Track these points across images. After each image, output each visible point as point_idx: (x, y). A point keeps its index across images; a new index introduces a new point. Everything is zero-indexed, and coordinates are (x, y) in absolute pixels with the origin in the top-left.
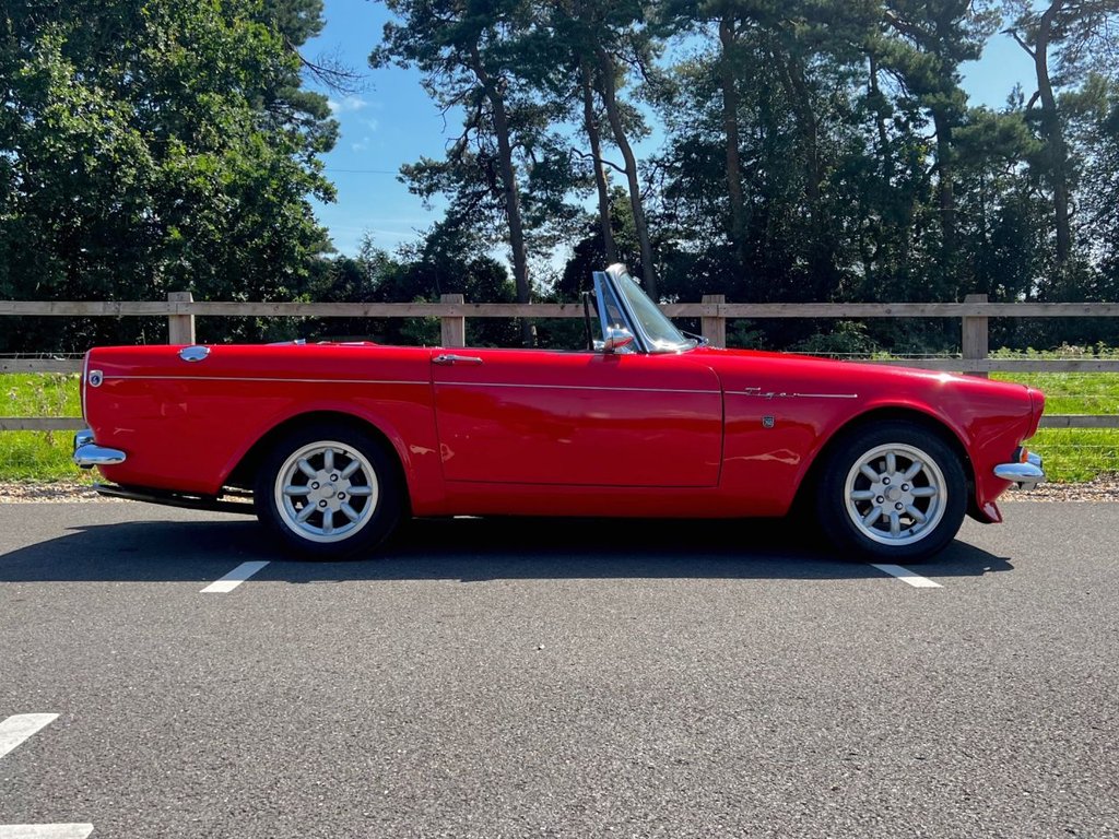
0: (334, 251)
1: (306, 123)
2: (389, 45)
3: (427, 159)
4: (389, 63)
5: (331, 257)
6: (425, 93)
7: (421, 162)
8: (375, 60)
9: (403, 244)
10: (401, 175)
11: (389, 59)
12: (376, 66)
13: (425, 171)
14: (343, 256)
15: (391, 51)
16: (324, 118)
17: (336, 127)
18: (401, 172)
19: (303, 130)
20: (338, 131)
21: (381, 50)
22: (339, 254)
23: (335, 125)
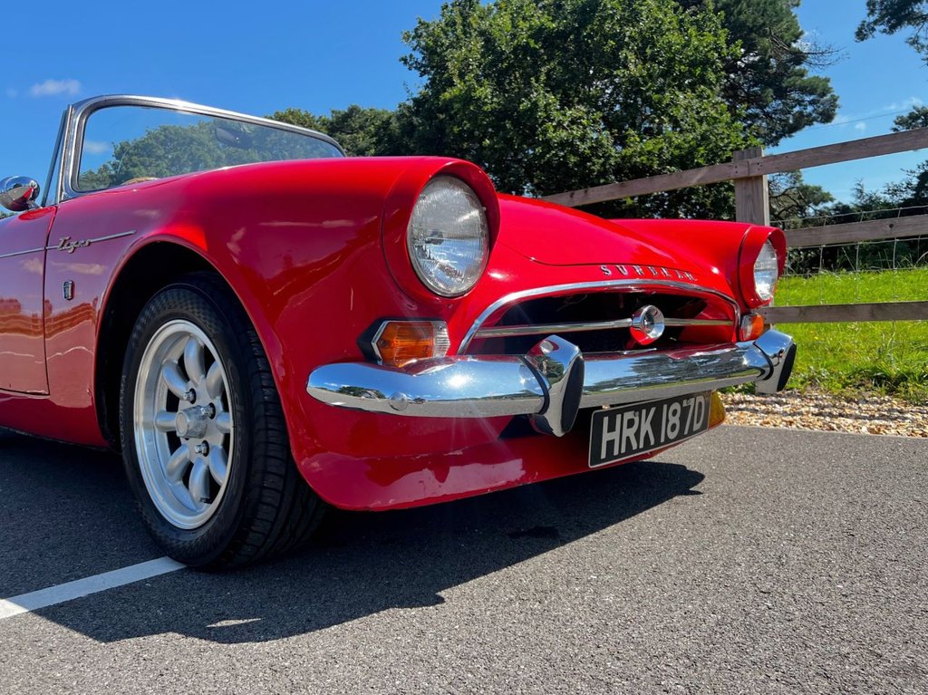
0: (832, 200)
1: (812, 102)
2: (872, 19)
3: (920, 107)
4: (874, 33)
5: (829, 205)
6: (913, 49)
7: (914, 111)
8: (861, 35)
9: (890, 185)
10: (896, 126)
11: (873, 29)
12: (862, 40)
13: (918, 117)
14: (840, 203)
15: (875, 22)
16: (824, 95)
17: (835, 100)
18: (896, 124)
19: (810, 109)
20: (837, 103)
21: (866, 24)
22: (836, 202)
23: (834, 99)
